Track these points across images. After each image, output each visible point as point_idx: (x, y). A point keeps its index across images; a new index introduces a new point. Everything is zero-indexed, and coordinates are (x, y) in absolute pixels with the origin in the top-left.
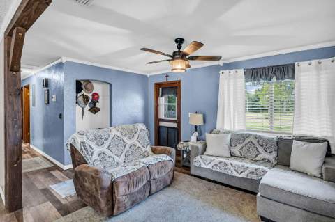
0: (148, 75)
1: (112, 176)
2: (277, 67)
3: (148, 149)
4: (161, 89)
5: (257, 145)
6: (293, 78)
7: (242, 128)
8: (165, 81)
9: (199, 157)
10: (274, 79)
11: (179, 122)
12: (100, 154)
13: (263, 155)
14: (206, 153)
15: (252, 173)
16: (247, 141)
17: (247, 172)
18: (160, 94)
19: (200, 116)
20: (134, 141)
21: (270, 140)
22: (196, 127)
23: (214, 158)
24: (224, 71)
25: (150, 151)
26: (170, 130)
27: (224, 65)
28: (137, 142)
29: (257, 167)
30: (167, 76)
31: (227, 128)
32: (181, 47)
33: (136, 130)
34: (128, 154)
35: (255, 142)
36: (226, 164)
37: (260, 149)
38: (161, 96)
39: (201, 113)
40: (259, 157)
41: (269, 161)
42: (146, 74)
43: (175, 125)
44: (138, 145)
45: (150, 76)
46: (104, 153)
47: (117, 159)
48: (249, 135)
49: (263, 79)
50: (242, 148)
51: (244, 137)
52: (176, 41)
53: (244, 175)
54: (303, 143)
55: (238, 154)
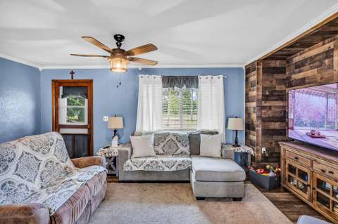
0: (41, 69)
1: (50, 210)
2: (187, 78)
3: (69, 163)
4: (61, 88)
5: (176, 141)
6: (197, 87)
7: (159, 128)
8: (70, 78)
9: (128, 162)
10: (185, 87)
11: (90, 127)
12: (4, 185)
13: (182, 149)
14: (133, 156)
15: (180, 165)
16: (167, 140)
17: (176, 165)
18: (61, 93)
19: (120, 119)
20: (50, 156)
21: (184, 136)
22: (115, 131)
23: (144, 159)
24: (143, 75)
25: (72, 166)
26: (76, 137)
27: (143, 69)
28: (54, 157)
29: (182, 159)
30: (72, 73)
31: (146, 129)
32: (121, 44)
33: (51, 141)
34: (45, 175)
35: (174, 139)
36: (157, 162)
37: (179, 145)
38: (63, 97)
39: (119, 116)
40: (179, 152)
41: (186, 153)
42: (37, 67)
43: (85, 131)
44: (56, 160)
45: (43, 70)
46: (10, 182)
47: (30, 185)
48: (169, 134)
49: (177, 86)
50: (164, 146)
51: (165, 136)
52: (116, 37)
53: (173, 169)
54: (208, 136)
55: (161, 152)
